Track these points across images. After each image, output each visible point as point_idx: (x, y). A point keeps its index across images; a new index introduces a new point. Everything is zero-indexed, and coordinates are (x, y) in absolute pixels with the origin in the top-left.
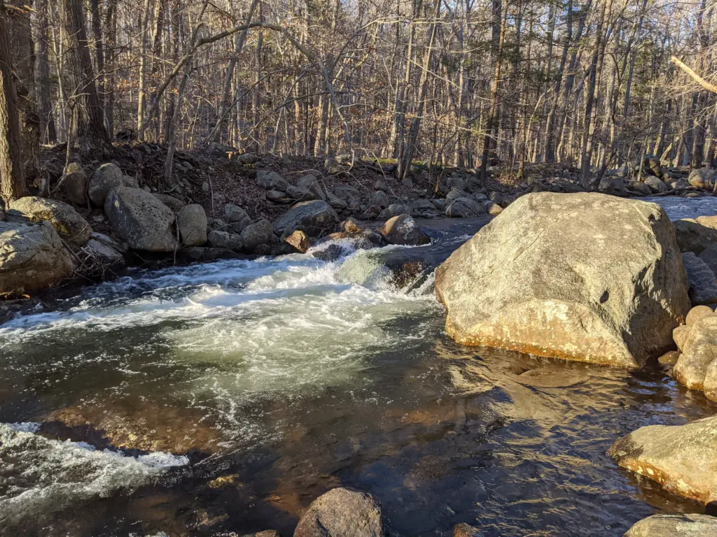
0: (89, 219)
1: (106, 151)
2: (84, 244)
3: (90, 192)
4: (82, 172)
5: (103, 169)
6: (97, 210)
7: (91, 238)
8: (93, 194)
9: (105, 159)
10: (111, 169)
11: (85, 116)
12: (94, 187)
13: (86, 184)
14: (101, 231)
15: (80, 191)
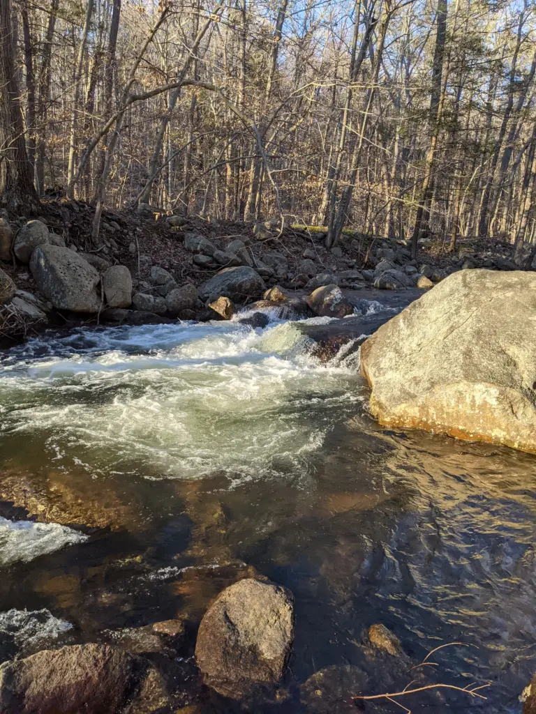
0: (14, 276)
1: (34, 207)
2: (8, 301)
3: (16, 249)
4: (8, 228)
5: (29, 226)
6: (22, 268)
7: (15, 295)
8: (18, 251)
9: (32, 215)
10: (38, 227)
11: (13, 171)
12: (20, 244)
13: (12, 241)
14: (26, 289)
15: (6, 247)
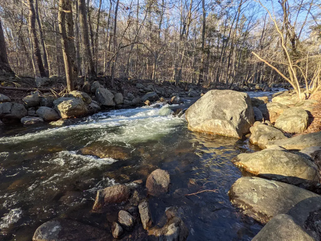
0: (91, 97)
1: (95, 78)
2: (90, 103)
3: (91, 89)
4: (89, 84)
5: (95, 83)
6: (93, 94)
7: (92, 102)
8: (92, 90)
9: (95, 80)
10: (97, 83)
11: (90, 68)
12: (92, 88)
13: (90, 87)
14: (94, 100)
15: (89, 89)
